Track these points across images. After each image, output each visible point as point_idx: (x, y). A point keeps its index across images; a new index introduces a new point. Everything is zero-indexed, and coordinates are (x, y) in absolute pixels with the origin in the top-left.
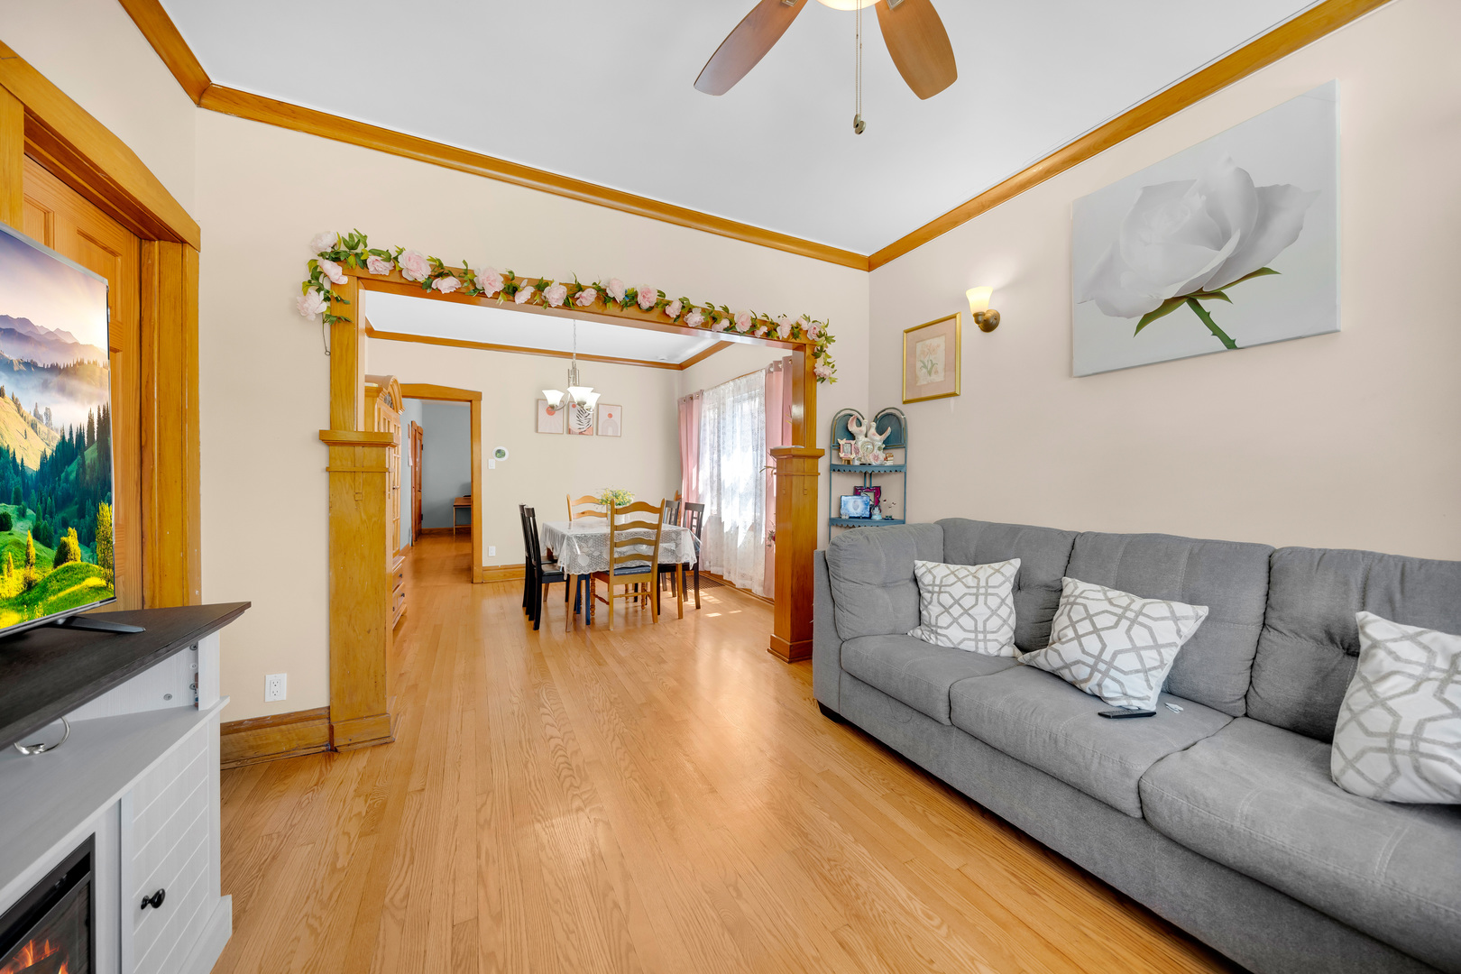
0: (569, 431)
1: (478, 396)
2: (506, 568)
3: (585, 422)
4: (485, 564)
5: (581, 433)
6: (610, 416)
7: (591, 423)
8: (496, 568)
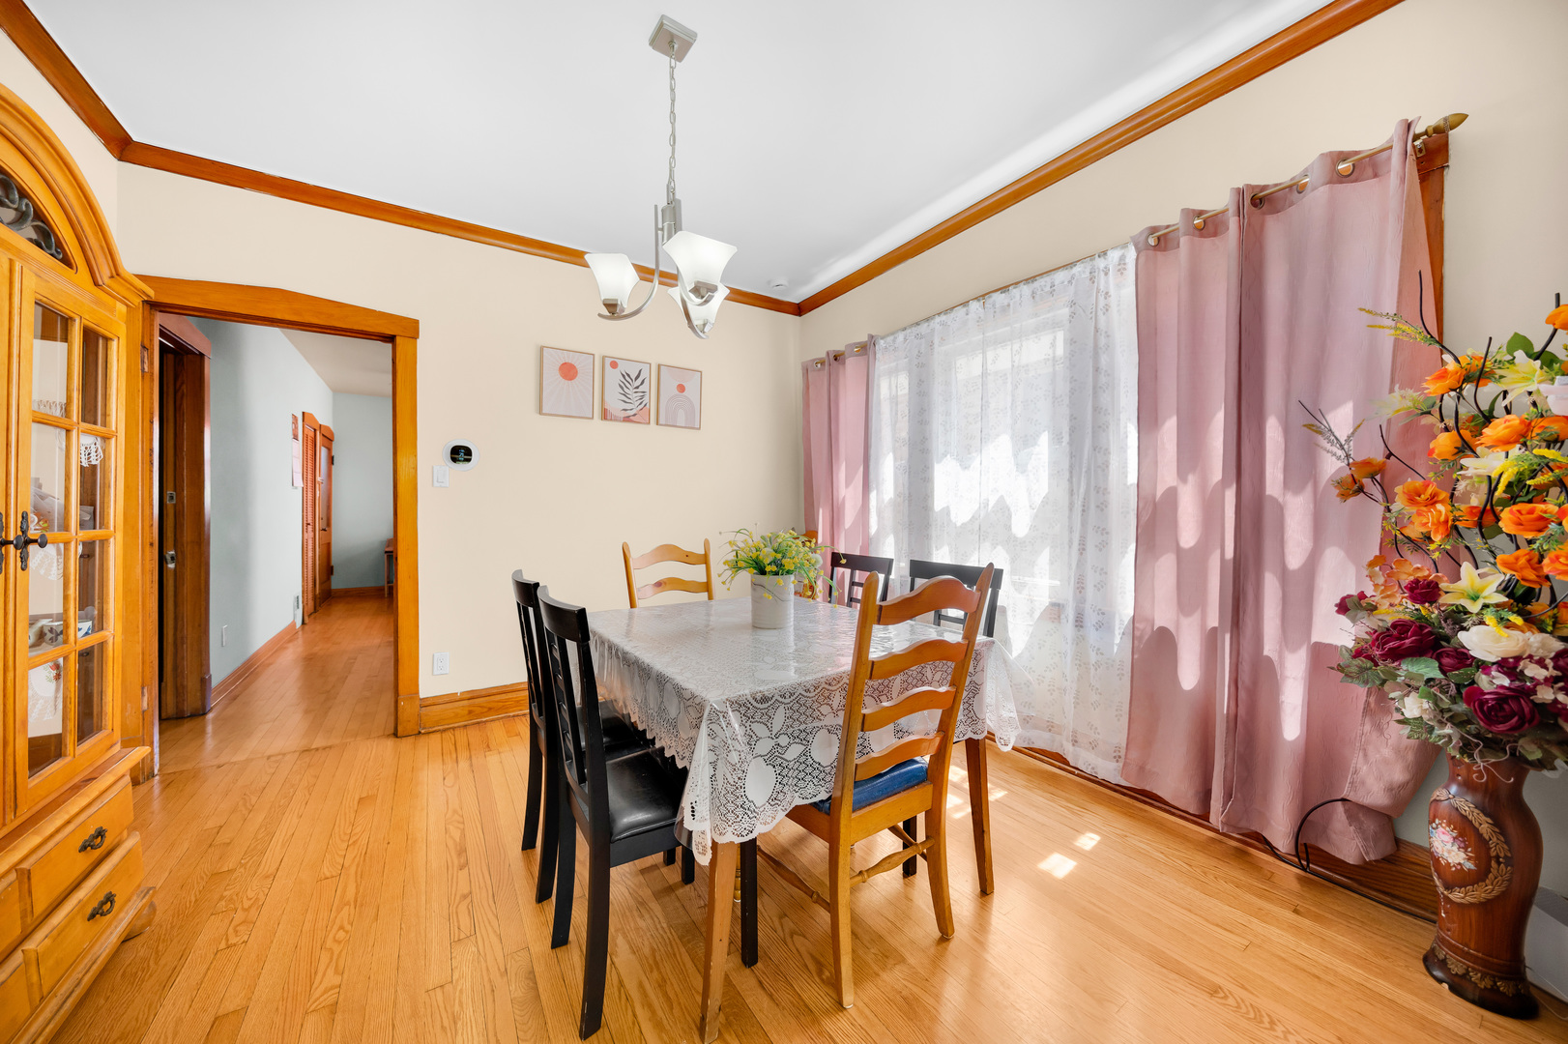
0: (605, 415)
1: (412, 328)
2: (473, 696)
3: (634, 397)
4: (425, 692)
5: (627, 419)
6: (681, 388)
7: (646, 400)
8: (450, 699)
